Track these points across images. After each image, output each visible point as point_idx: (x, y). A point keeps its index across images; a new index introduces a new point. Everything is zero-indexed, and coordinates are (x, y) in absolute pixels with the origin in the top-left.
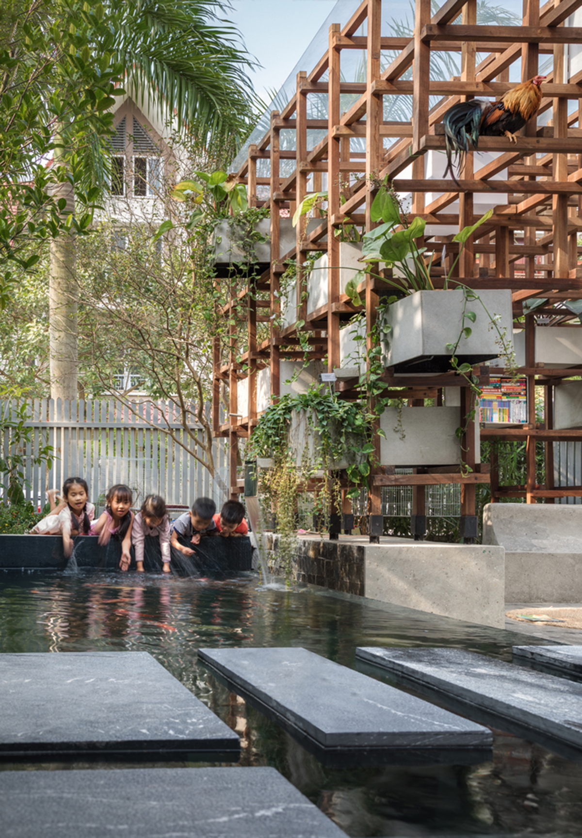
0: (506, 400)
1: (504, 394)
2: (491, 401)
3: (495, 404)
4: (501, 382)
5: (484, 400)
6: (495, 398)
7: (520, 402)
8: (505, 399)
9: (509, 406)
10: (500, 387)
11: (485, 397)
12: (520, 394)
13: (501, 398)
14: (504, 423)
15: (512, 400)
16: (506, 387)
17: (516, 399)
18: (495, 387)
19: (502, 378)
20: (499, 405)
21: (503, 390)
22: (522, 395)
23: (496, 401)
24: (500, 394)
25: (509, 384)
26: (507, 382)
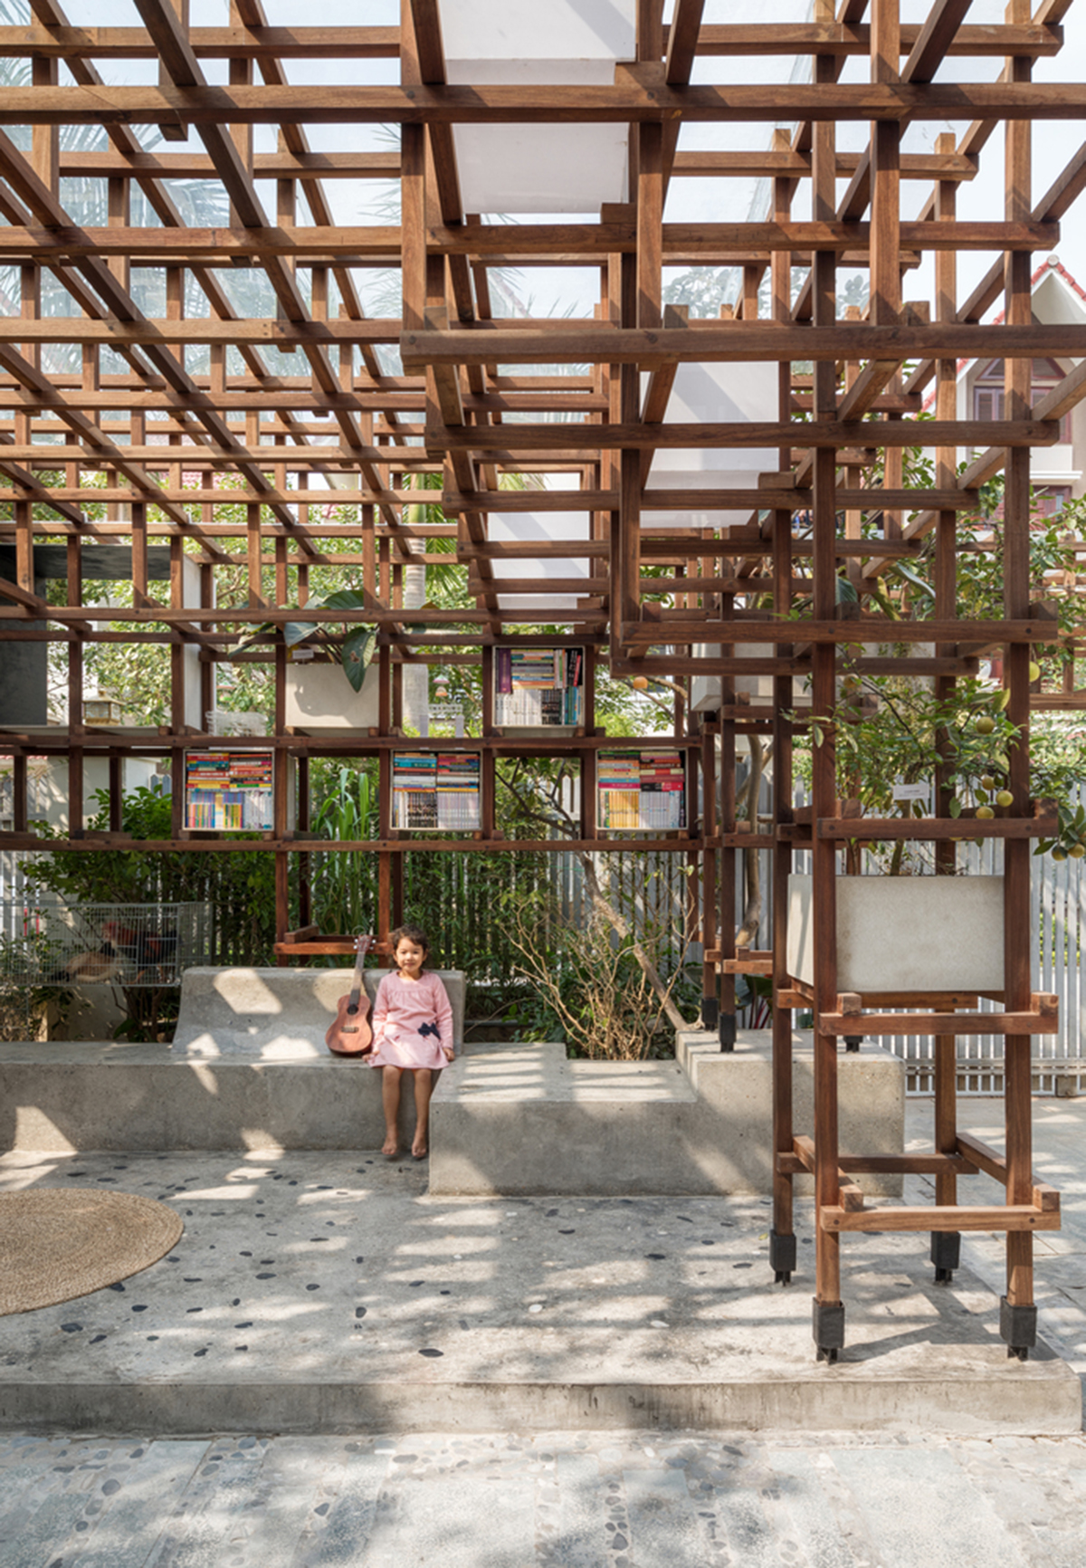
0: (237, 790)
1: (234, 780)
2: (212, 793)
3: (220, 796)
4: (230, 760)
5: (197, 791)
6: (217, 787)
7: (261, 793)
8: (234, 788)
9: (243, 801)
10: (229, 768)
11: (200, 786)
12: (260, 780)
13: (228, 786)
14: (235, 829)
15: (247, 789)
16: (238, 768)
17: (254, 789)
18: (220, 769)
19: (231, 753)
20: (227, 800)
21: (231, 773)
22: (265, 782)
23: (220, 792)
24: (226, 780)
25: (244, 764)
26: (239, 759)
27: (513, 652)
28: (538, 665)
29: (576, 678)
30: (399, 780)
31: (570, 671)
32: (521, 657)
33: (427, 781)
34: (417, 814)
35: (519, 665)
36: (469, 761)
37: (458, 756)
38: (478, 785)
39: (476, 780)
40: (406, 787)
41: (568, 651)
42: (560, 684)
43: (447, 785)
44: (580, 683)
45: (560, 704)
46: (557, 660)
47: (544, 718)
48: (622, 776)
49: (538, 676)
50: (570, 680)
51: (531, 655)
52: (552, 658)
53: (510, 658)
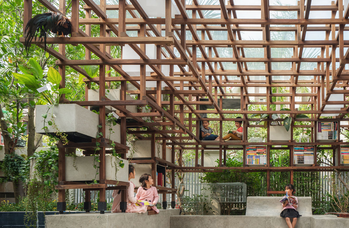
0: (258, 155)
1: (257, 153)
2: (252, 156)
3: (254, 157)
4: (256, 148)
5: (249, 156)
6: (254, 155)
7: (264, 156)
8: (257, 155)
9: (259, 158)
11: (249, 154)
12: (264, 153)
13: (256, 154)
14: (257, 164)
15: (260, 155)
16: (258, 150)
17: (262, 155)
18: (254, 150)
19: (257, 147)
20: (256, 158)
21: (257, 151)
22: (265, 153)
23: (254, 156)
25: (260, 149)
26: (258, 148)
27: (322, 123)
28: (327, 126)
29: (336, 129)
30: (295, 153)
31: (335, 127)
32: (323, 124)
33: (302, 153)
34: (299, 161)
35: (323, 126)
36: (311, 148)
37: (309, 147)
38: (313, 154)
39: (313, 153)
40: (297, 154)
41: (334, 122)
42: (332, 130)
43: (306, 154)
44: (337, 130)
45: (332, 134)
46: (332, 124)
47: (329, 138)
48: (346, 151)
49: (327, 128)
50: (335, 129)
51: (326, 123)
52: (330, 124)
53: (321, 124)
